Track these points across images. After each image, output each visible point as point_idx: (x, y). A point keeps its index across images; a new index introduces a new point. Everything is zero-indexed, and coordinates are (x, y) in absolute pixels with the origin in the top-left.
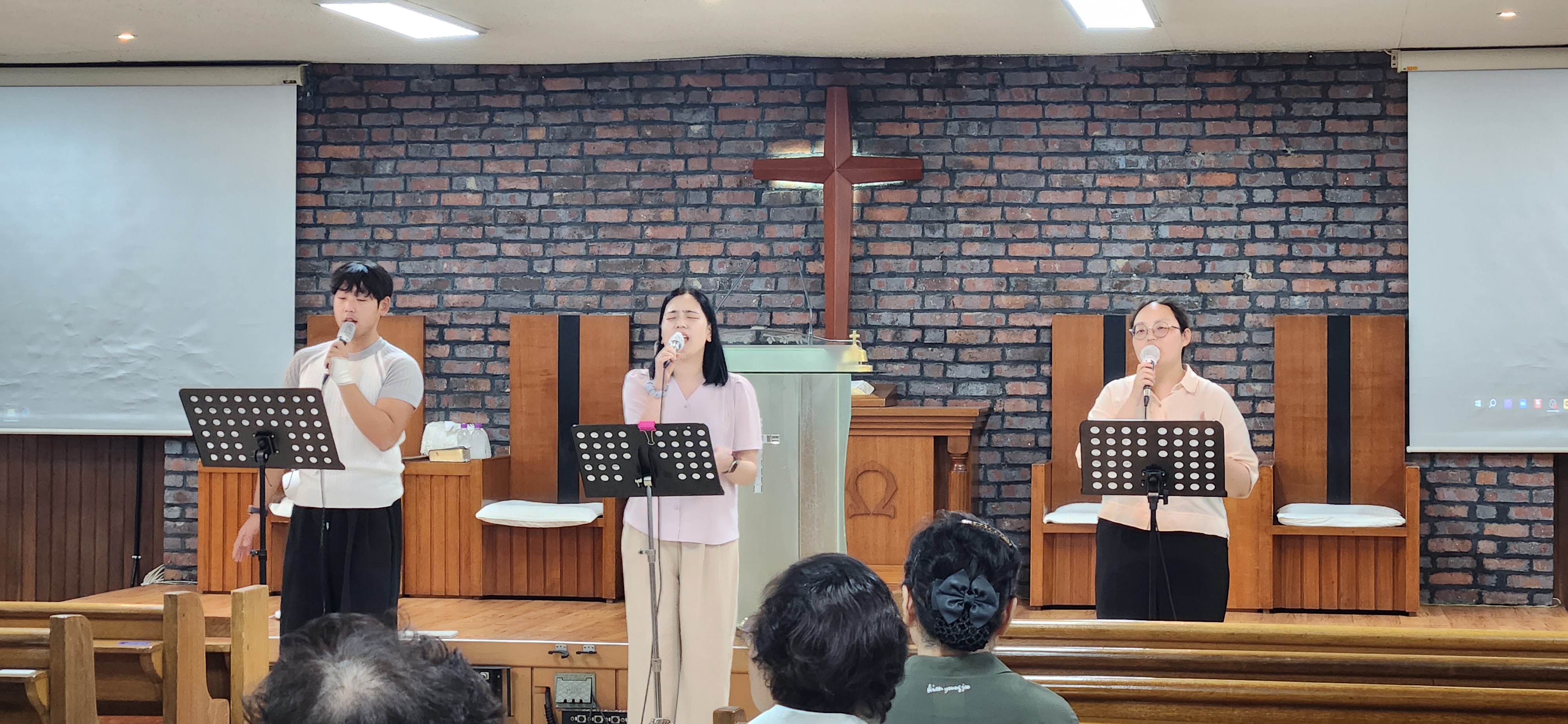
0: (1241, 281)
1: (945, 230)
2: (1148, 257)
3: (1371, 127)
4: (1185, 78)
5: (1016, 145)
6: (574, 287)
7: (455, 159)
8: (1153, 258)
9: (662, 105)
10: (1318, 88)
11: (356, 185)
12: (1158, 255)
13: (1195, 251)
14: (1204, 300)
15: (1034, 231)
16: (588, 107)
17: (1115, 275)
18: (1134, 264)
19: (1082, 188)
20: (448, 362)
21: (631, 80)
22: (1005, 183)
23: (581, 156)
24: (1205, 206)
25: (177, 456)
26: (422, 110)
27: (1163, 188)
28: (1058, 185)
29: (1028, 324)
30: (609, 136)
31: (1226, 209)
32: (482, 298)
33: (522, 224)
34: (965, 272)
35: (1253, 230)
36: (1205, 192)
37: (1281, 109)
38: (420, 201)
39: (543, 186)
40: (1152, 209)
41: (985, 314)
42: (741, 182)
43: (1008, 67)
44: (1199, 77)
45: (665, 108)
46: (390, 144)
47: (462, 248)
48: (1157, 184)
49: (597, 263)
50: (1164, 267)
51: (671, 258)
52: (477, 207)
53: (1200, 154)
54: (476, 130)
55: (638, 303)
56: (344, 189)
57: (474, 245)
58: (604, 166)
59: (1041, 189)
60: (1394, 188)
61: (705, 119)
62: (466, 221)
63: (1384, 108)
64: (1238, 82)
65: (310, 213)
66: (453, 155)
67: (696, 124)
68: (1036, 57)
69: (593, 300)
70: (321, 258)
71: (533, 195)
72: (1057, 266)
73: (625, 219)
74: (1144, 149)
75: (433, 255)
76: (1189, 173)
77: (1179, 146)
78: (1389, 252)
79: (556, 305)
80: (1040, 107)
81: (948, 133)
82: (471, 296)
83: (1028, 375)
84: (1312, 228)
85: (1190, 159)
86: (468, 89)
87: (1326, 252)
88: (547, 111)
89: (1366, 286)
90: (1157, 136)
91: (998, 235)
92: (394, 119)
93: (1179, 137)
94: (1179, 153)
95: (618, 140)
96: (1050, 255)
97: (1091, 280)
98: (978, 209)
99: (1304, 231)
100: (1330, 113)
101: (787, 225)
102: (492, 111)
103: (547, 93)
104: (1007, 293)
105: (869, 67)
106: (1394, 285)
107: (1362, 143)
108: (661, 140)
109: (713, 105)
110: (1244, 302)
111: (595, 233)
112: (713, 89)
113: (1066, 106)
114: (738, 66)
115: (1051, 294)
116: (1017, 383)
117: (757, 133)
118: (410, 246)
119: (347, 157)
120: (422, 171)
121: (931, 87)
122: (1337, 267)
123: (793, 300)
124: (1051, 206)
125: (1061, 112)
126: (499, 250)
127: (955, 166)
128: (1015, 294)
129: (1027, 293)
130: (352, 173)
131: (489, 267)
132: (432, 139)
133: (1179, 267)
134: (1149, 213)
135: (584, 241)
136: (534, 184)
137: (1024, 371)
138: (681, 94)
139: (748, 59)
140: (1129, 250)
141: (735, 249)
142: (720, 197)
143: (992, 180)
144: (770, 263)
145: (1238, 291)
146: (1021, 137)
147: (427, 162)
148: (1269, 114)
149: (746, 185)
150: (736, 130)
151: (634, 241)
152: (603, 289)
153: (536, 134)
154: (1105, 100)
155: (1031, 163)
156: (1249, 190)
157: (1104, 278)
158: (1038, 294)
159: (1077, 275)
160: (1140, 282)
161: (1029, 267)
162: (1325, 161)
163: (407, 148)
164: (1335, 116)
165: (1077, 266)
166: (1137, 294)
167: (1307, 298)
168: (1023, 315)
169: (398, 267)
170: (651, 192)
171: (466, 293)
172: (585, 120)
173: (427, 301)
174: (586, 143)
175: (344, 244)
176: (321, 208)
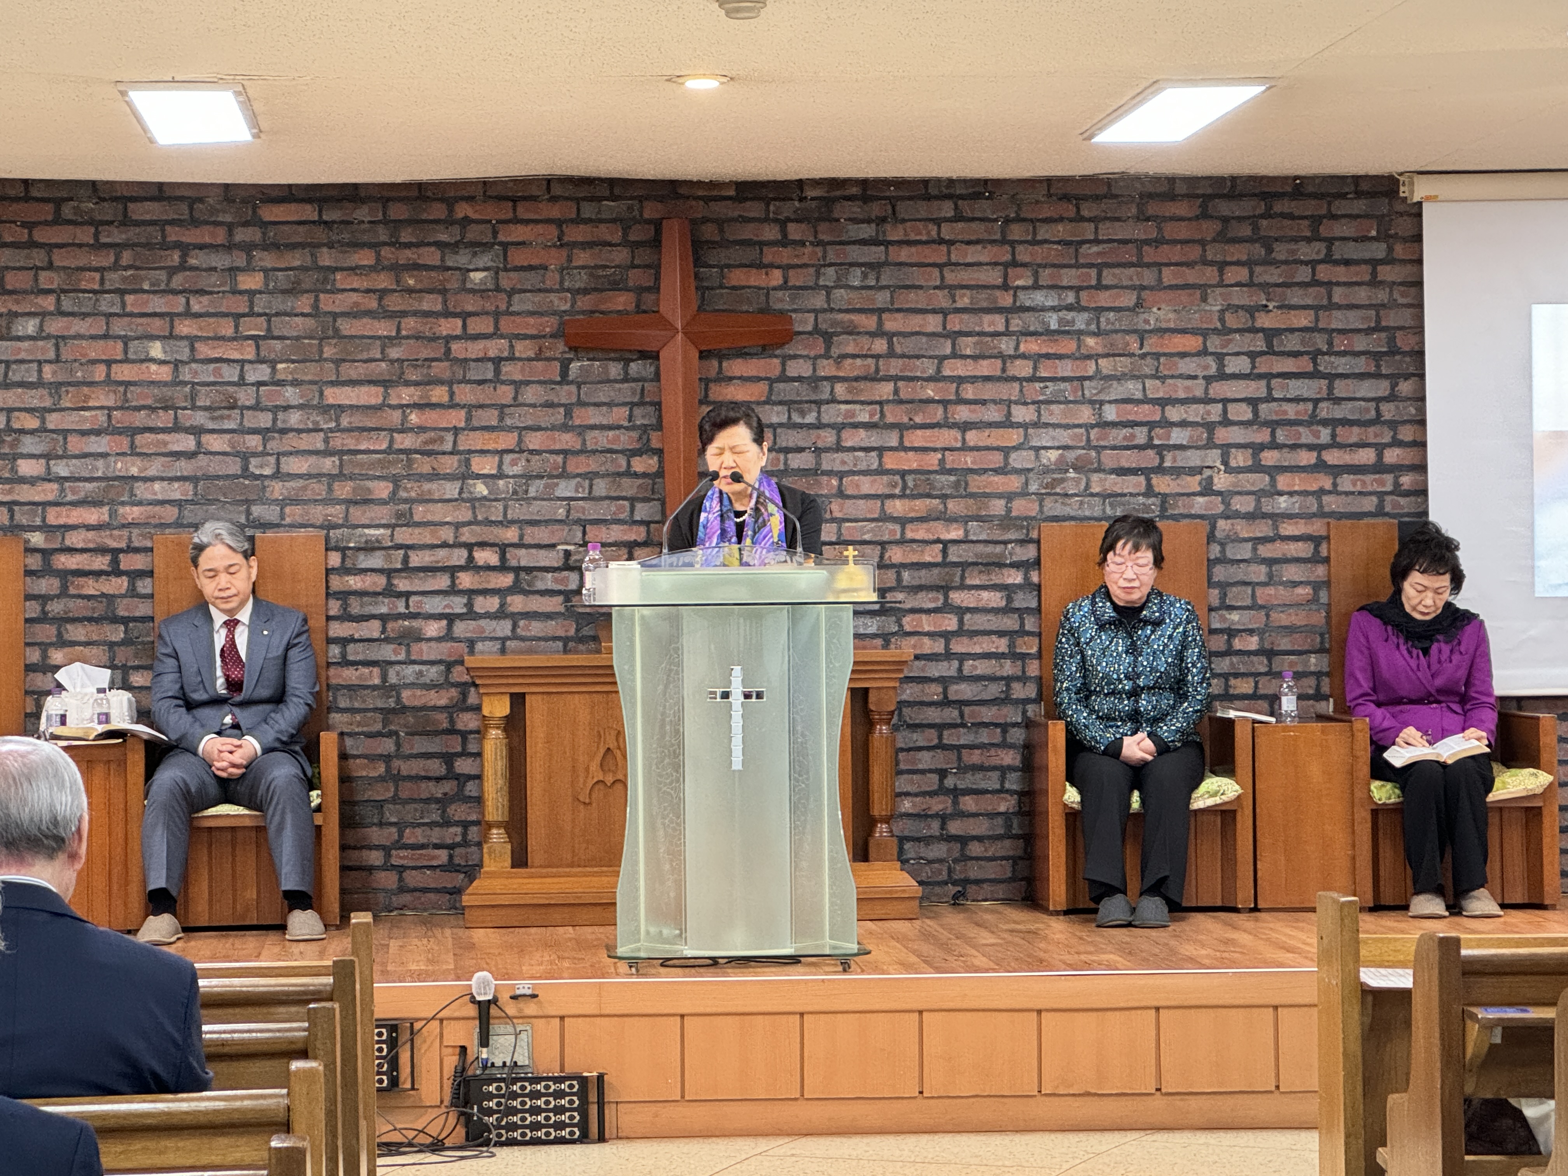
0: (1211, 478)
1: (819, 412)
2: (1089, 446)
3: (1374, 274)
4: (1134, 211)
5: (913, 299)
6: (309, 495)
7: (131, 315)
8: (1095, 448)
9: (429, 244)
10: (1306, 223)
12: (1102, 443)
13: (1151, 438)
14: (1164, 502)
15: (939, 413)
16: (324, 245)
17: (1047, 471)
18: (1071, 455)
19: (1001, 356)
20: (125, 601)
21: (385, 207)
22: (898, 350)
23: (316, 313)
24: (1163, 379)
26: (80, 246)
27: (1107, 355)
28: (968, 352)
29: (931, 537)
30: (355, 285)
31: (1189, 383)
32: (175, 510)
33: (233, 407)
34: (846, 468)
35: (1225, 411)
36: (1162, 360)
37: (1258, 250)
38: (79, 374)
39: (262, 354)
40: (1094, 383)
41: (873, 525)
42: (540, 349)
43: (901, 194)
44: (1153, 209)
45: (433, 249)
46: (32, 292)
47: (144, 440)
48: (1100, 350)
49: (341, 460)
50: (1109, 459)
51: (444, 453)
52: (165, 384)
53: (1155, 310)
54: (163, 275)
55: (399, 515)
57: (160, 436)
58: (347, 327)
59: (946, 357)
60: (1404, 354)
61: (490, 264)
62: (149, 402)
63: (1390, 249)
64: (1205, 215)
66: (129, 309)
67: (477, 270)
68: (938, 180)
69: (336, 512)
71: (247, 367)
72: (969, 460)
73: (380, 401)
74: (1083, 303)
75: (100, 451)
76: (1142, 336)
77: (1128, 299)
78: (1400, 437)
79: (283, 519)
80: (944, 248)
81: (821, 283)
82: (158, 508)
83: (932, 605)
84: (1301, 406)
85: (1142, 317)
86: (148, 217)
87: (1318, 438)
88: (264, 250)
89: (1370, 482)
90: (1100, 286)
91: (890, 419)
92: (38, 257)
93: (1126, 287)
94: (1128, 309)
95: (368, 291)
96: (959, 445)
97: (1013, 477)
98: (862, 385)
99: (1291, 411)
100: (1322, 256)
101: (605, 408)
102: (185, 249)
103: (264, 225)
104: (903, 496)
105: (715, 193)
106: (1406, 480)
107: (1362, 295)
108: (430, 291)
109: (501, 244)
110: (1216, 505)
111: (337, 420)
112: (498, 222)
113: (979, 247)
114: (536, 192)
115: (961, 497)
116: (917, 616)
117: (562, 282)
118: (65, 439)
120: (82, 331)
121: (797, 221)
122: (1332, 457)
123: (613, 509)
124: (960, 380)
125: (973, 254)
126: (199, 444)
127: (832, 326)
128: (913, 497)
129: (929, 496)
131: (184, 467)
132: (96, 287)
133: (1129, 459)
134: (1090, 389)
135: (321, 430)
136: (249, 352)
137: (926, 600)
138: (456, 230)
139: (549, 181)
140: (1064, 437)
141: (534, 441)
142: (511, 371)
143: (880, 346)
144: (582, 458)
145: (1207, 490)
146: (920, 287)
147: (89, 320)
148: (1244, 258)
149: (548, 354)
150: (532, 279)
151: (392, 430)
152: (350, 497)
153: (250, 282)
154: (1029, 238)
155: (933, 323)
156: (1220, 357)
157: (1031, 475)
158: (944, 497)
159: (996, 471)
160: (1077, 481)
161: (932, 460)
162: (1317, 320)
163: (58, 300)
164: (1329, 260)
165: (996, 460)
166: (1076, 495)
167: (1296, 498)
168: (925, 525)
169: (48, 468)
170: (414, 363)
171: (151, 503)
172: (321, 264)
173: (93, 516)
174: (322, 296)
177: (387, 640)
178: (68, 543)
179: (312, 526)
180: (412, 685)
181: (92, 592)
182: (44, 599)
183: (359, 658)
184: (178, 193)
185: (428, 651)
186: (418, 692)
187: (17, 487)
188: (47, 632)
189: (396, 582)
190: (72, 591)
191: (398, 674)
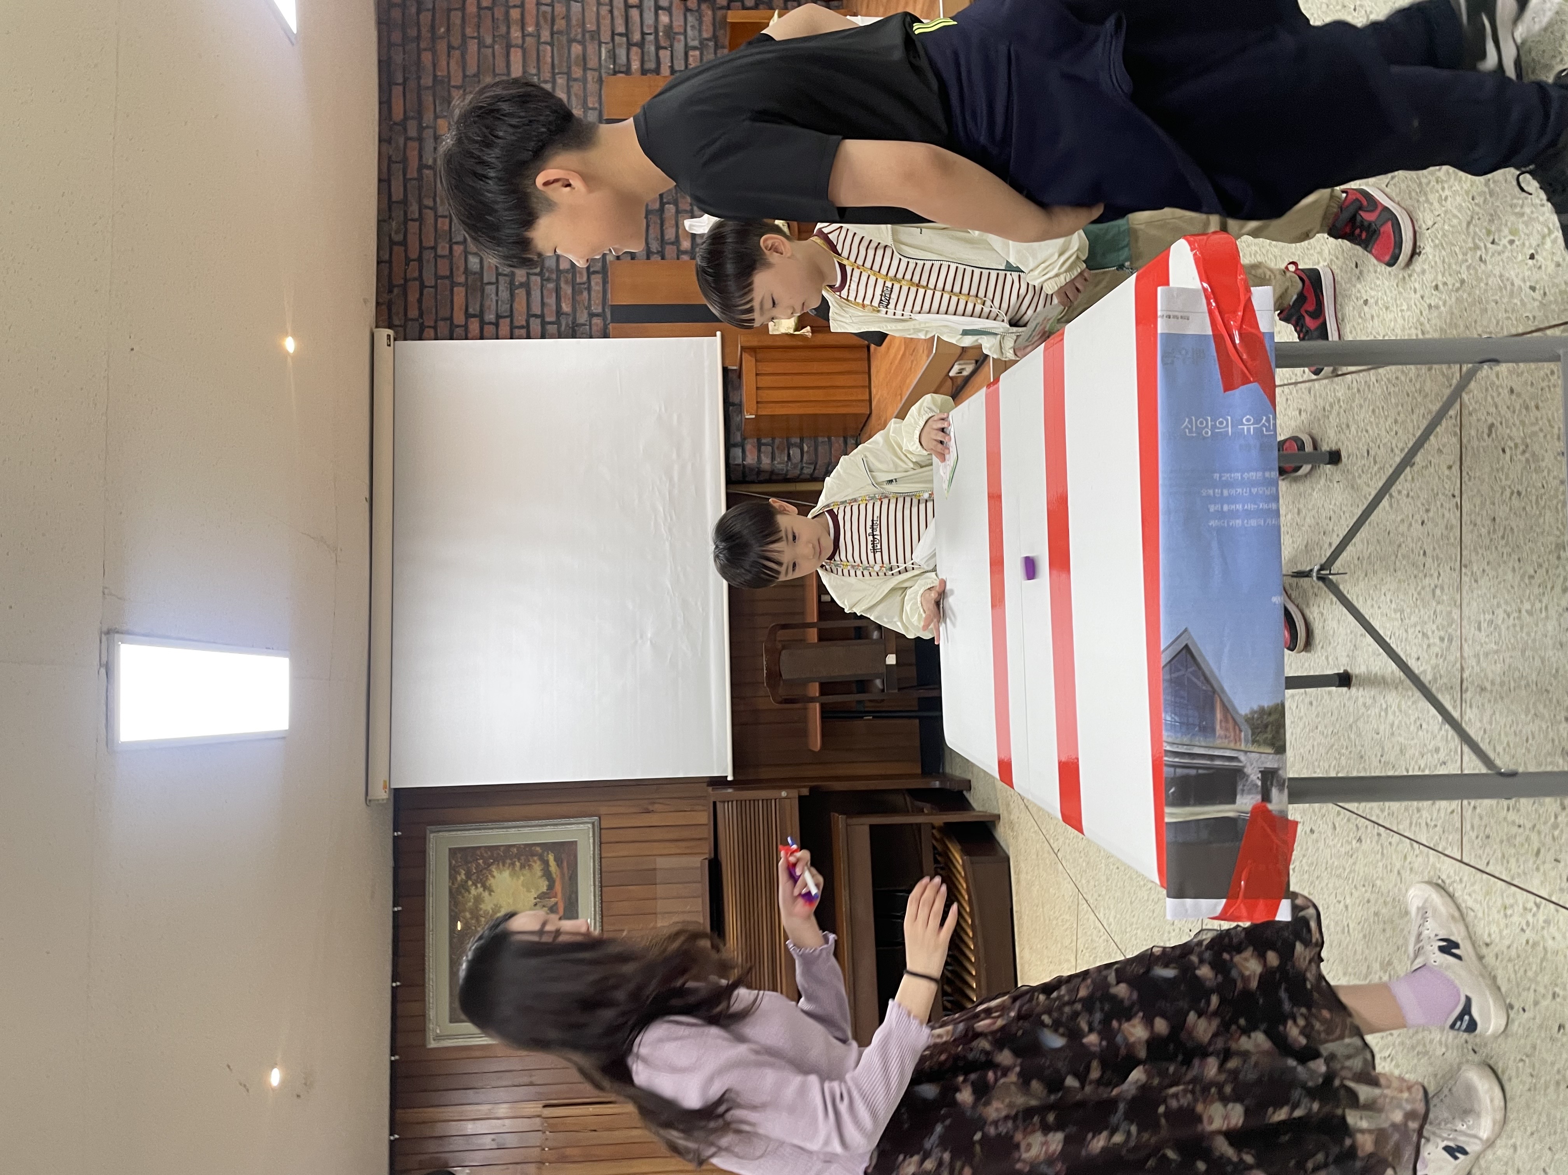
6: (581, 93)
9: (418, 18)
11: (490, 289)
16: (419, 82)
21: (395, 45)
25: (744, 452)
26: (420, 230)
30: (444, 63)
45: (421, 16)
46: (452, 259)
49: (559, 73)
51: (553, 12)
55: (592, 38)
56: (494, 301)
58: (472, 69)
65: (517, 332)
69: (590, 75)
70: (558, 322)
73: (520, 50)
86: (402, 189)
88: (422, 118)
92: (428, 255)
102: (422, 167)
103: (406, 118)
108: (449, 19)
119: (464, 299)
130: (479, 294)
151: (539, 43)
152: (581, 68)
163: (457, 243)
170: (495, 28)
172: (431, 84)
174: (453, 83)
175: (546, 300)
176: (512, 322)
177: (672, 46)
179: (600, 90)
180: (700, 31)
183: (683, 62)
184: (385, 170)
185: (678, 23)
186: (704, 27)
188: (670, 250)
189: (635, 41)
191: (693, 40)
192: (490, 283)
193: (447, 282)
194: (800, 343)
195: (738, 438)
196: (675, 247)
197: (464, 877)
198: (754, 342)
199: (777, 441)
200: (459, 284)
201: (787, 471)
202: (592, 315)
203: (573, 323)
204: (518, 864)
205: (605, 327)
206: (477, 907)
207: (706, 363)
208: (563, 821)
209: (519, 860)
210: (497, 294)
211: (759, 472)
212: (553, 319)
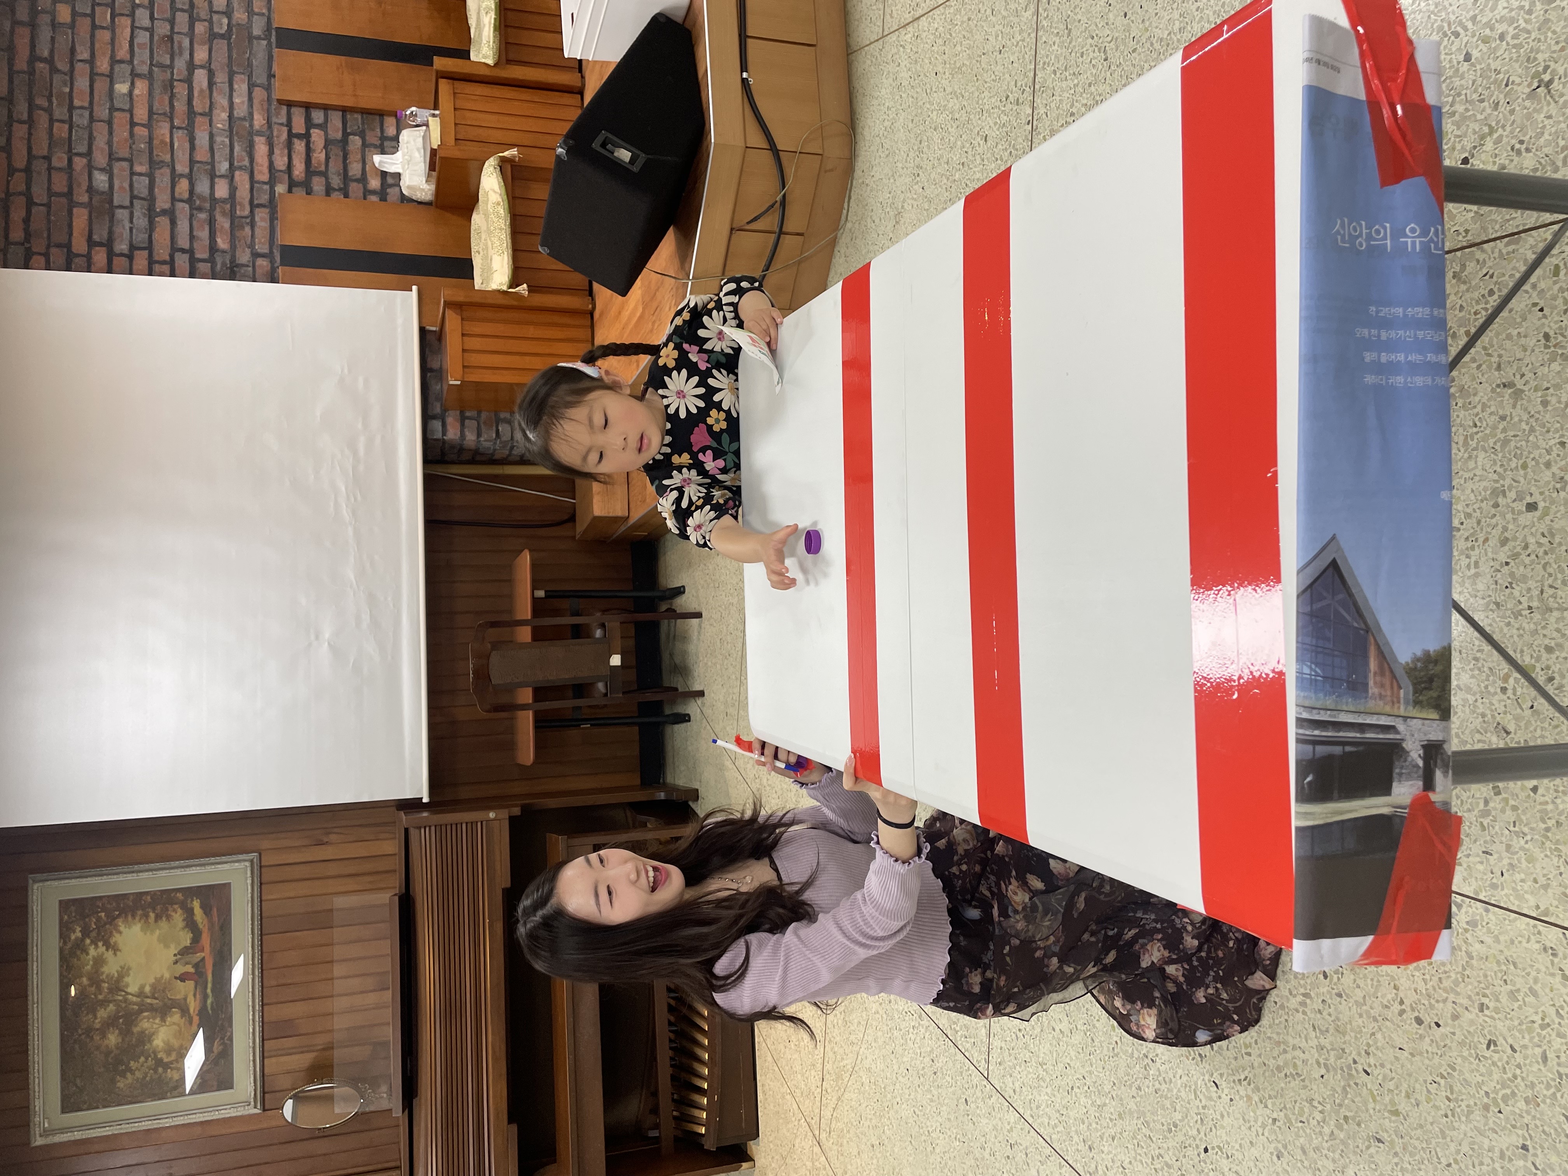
7: (91, 103)
11: (122, 215)
20: (330, 132)
25: (444, 425)
26: (30, 135)
32: (257, 89)
33: (171, 39)
38: (142, 146)
39: (127, 12)
46: (71, 173)
47: (199, 105)
52: (151, 85)
54: (57, 77)
56: (127, 228)
57: (196, 94)
62: (166, 98)
65: (157, 267)
66: (86, 104)
70: (211, 260)
71: (137, 24)
75: (207, 138)
79: (263, 14)
82: (255, 101)
92: (40, 166)
102: (34, 58)
118: (198, 162)
119: (86, 222)
120: (105, 140)
126: (202, 67)
130: (107, 218)
131: (221, 78)
132: (66, 126)
136: (125, 22)
147: (95, 134)
153: (64, 14)
163: (77, 154)
169: (221, 176)
171: (251, 105)
173: (261, 148)
175: (195, 233)
176: (151, 255)
178: (283, 168)
181: (323, 156)
182: (329, 191)
187: (238, 199)
188: (355, 188)
190: (323, 168)
192: (121, 207)
193: (64, 200)
194: (515, 303)
195: (437, 409)
196: (361, 185)
197: (79, 935)
198: (460, 297)
199: (484, 415)
200: (81, 205)
201: (495, 450)
202: (256, 255)
203: (231, 263)
204: (152, 915)
205: (273, 270)
206: (96, 972)
207: (400, 321)
208: (213, 860)
209: (154, 910)
210: (131, 222)
211: (461, 449)
212: (206, 256)
